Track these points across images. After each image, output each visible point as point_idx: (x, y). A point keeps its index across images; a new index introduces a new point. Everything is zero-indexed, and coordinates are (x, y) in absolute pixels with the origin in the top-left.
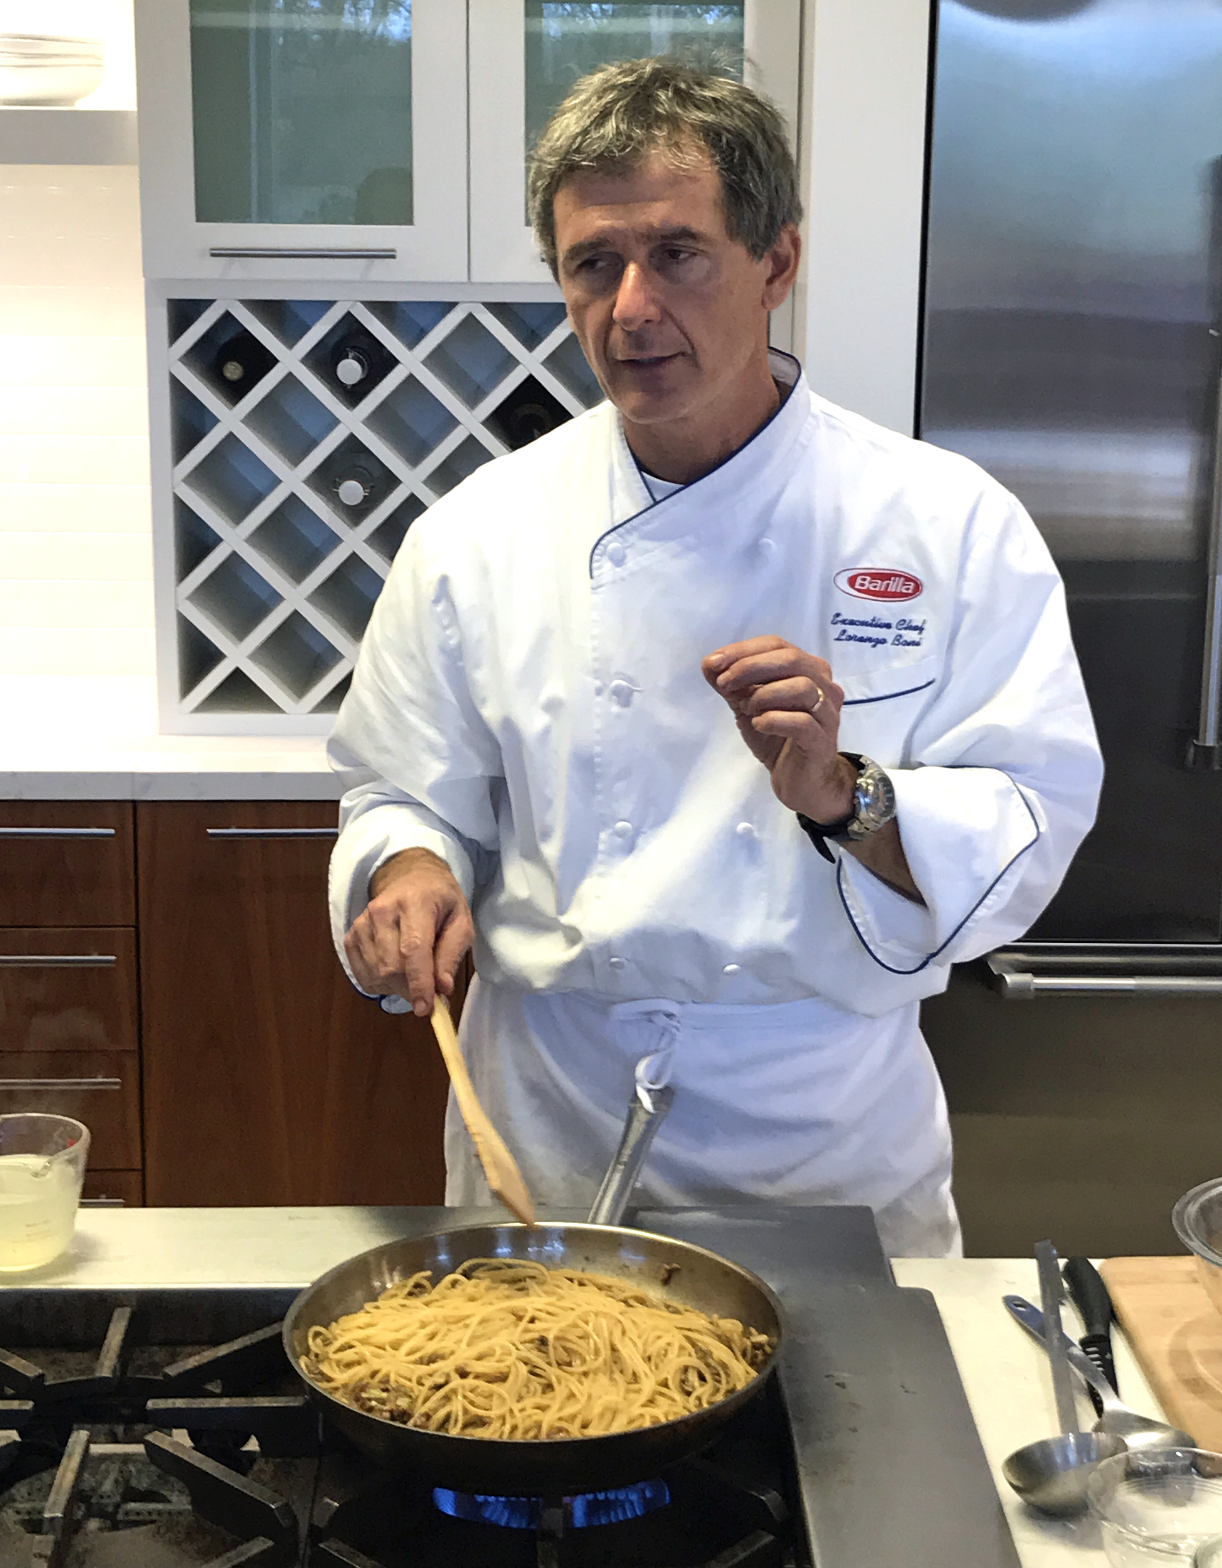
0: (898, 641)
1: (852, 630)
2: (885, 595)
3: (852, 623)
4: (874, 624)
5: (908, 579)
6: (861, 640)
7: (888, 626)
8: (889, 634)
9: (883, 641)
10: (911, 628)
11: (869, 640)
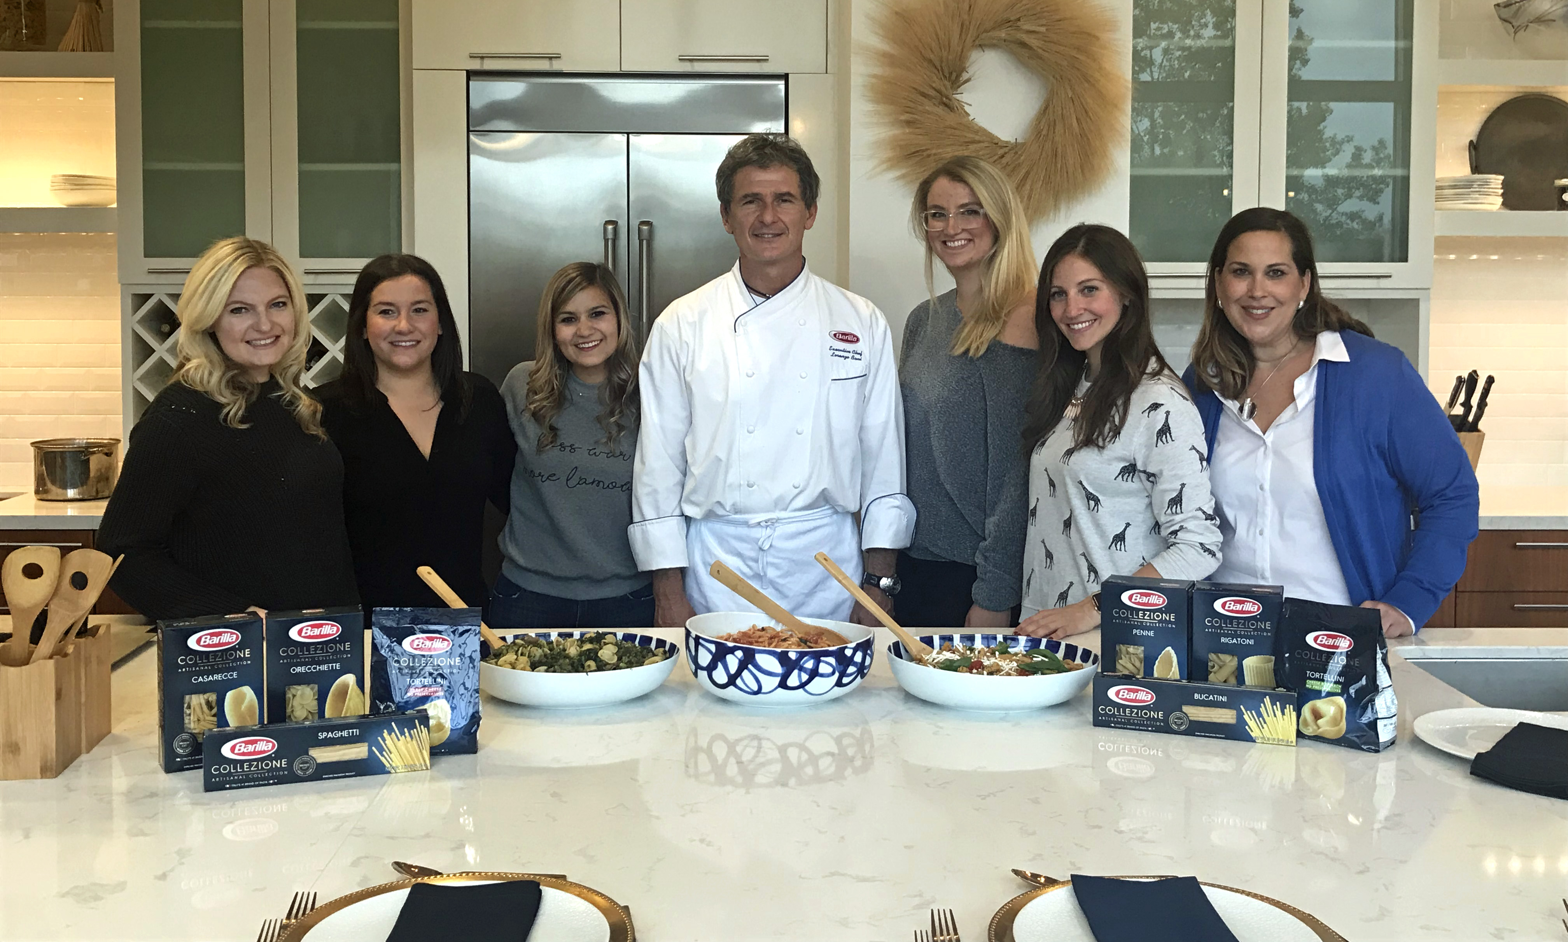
0: (853, 358)
1: (837, 353)
2: (847, 341)
3: (836, 350)
4: (844, 351)
5: (855, 336)
6: (840, 356)
7: (849, 352)
8: (850, 355)
9: (848, 357)
10: (857, 353)
11: (843, 357)
